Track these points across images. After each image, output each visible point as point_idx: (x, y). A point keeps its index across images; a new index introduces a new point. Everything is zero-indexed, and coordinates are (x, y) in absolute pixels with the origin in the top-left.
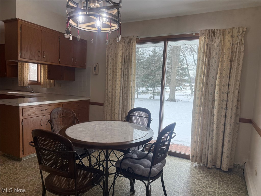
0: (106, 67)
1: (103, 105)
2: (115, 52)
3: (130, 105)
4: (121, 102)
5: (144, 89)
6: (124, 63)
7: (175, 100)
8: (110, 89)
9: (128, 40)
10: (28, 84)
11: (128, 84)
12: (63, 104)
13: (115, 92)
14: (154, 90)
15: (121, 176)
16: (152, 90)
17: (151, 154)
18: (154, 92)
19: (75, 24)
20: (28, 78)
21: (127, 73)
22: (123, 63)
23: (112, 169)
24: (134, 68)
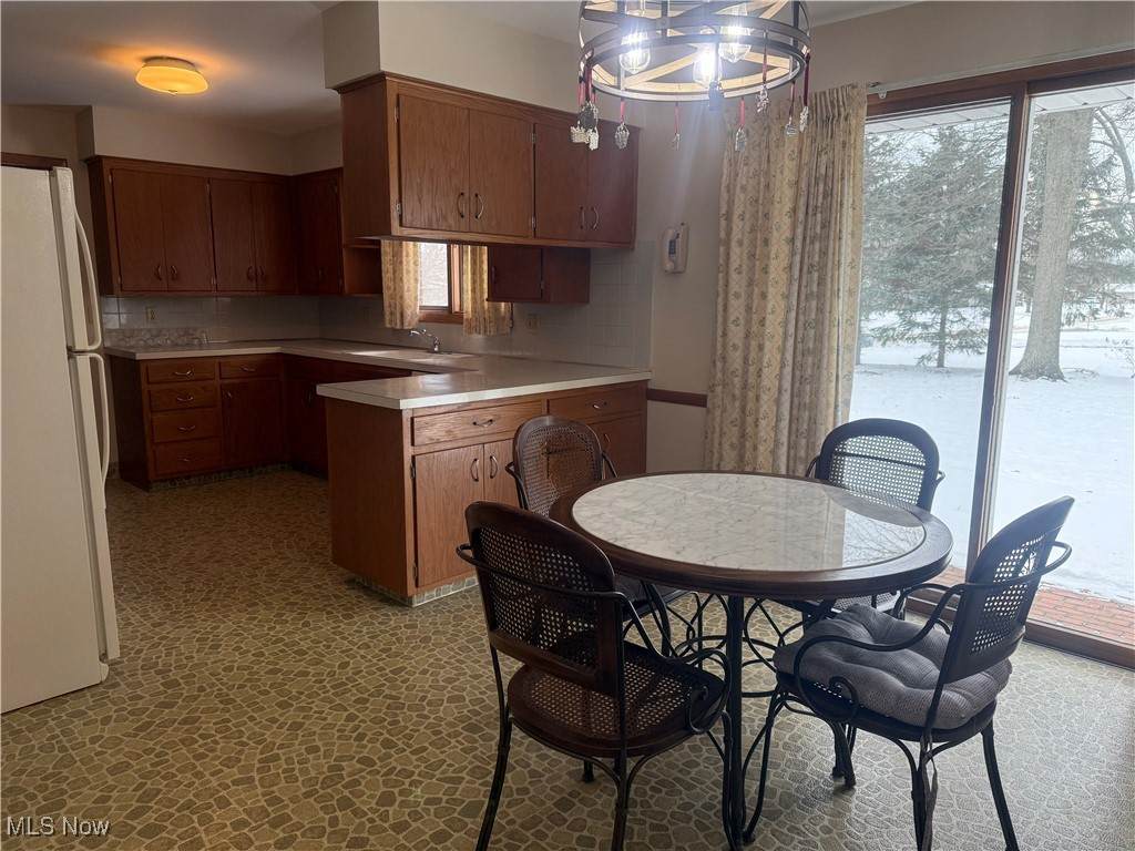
0: (723, 235)
1: (704, 405)
2: (765, 166)
3: (828, 404)
4: (789, 392)
5: (891, 318)
6: (807, 213)
7: (1057, 368)
8: (736, 334)
9: (827, 107)
10: (417, 319)
11: (820, 310)
12: (548, 401)
13: (761, 348)
14: (943, 323)
15: (798, 708)
16: (932, 326)
17: (939, 633)
18: (942, 335)
19: (612, 80)
20: (416, 298)
21: (817, 258)
22: (801, 216)
23: (751, 676)
24: (853, 234)
